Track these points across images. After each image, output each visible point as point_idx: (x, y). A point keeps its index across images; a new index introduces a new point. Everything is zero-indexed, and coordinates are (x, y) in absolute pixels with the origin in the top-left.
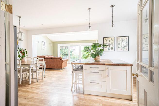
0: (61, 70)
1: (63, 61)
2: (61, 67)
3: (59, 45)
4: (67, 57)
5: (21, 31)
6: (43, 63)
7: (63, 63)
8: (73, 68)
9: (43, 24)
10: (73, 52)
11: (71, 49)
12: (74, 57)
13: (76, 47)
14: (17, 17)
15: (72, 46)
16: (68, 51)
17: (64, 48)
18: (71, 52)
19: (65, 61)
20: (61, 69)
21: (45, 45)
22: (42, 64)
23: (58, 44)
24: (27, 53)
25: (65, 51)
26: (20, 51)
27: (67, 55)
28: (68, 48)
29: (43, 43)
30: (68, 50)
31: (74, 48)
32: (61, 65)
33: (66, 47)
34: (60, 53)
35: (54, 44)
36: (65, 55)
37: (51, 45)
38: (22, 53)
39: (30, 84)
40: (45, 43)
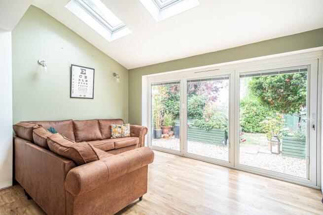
3: (147, 81)
21: (90, 79)
35: (132, 77)
40: (89, 73)
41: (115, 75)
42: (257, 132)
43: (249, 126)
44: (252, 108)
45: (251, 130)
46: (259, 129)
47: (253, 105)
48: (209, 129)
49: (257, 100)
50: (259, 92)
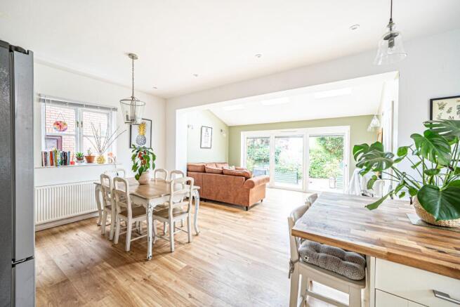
0: (247, 210)
1: (252, 184)
2: (248, 202)
3: (244, 135)
4: (266, 167)
5: (135, 96)
6: (190, 193)
7: (252, 190)
8: (297, 246)
9: (196, 75)
10: (281, 155)
11: (276, 144)
12: (285, 167)
13: (291, 139)
14: (128, 57)
15: (279, 137)
16: (268, 151)
17: (259, 141)
18: (278, 153)
19: (259, 182)
20: (247, 208)
21: (210, 135)
22: (188, 196)
23: (242, 133)
24: (154, 159)
25: (261, 150)
26: (138, 154)
27: (266, 161)
28: (267, 142)
29: (204, 129)
30: (269, 147)
31: (284, 142)
32: (246, 196)
33: (263, 141)
34: (246, 155)
35: (232, 132)
36: (260, 160)
37: (225, 135)
38: (142, 158)
39: (147, 260)
40: (209, 130)
41: (222, 131)
42: (322, 177)
43: (314, 172)
44: (317, 154)
45: (317, 176)
46: (323, 175)
47: (318, 152)
48: (285, 171)
49: (321, 149)
50: (323, 142)
